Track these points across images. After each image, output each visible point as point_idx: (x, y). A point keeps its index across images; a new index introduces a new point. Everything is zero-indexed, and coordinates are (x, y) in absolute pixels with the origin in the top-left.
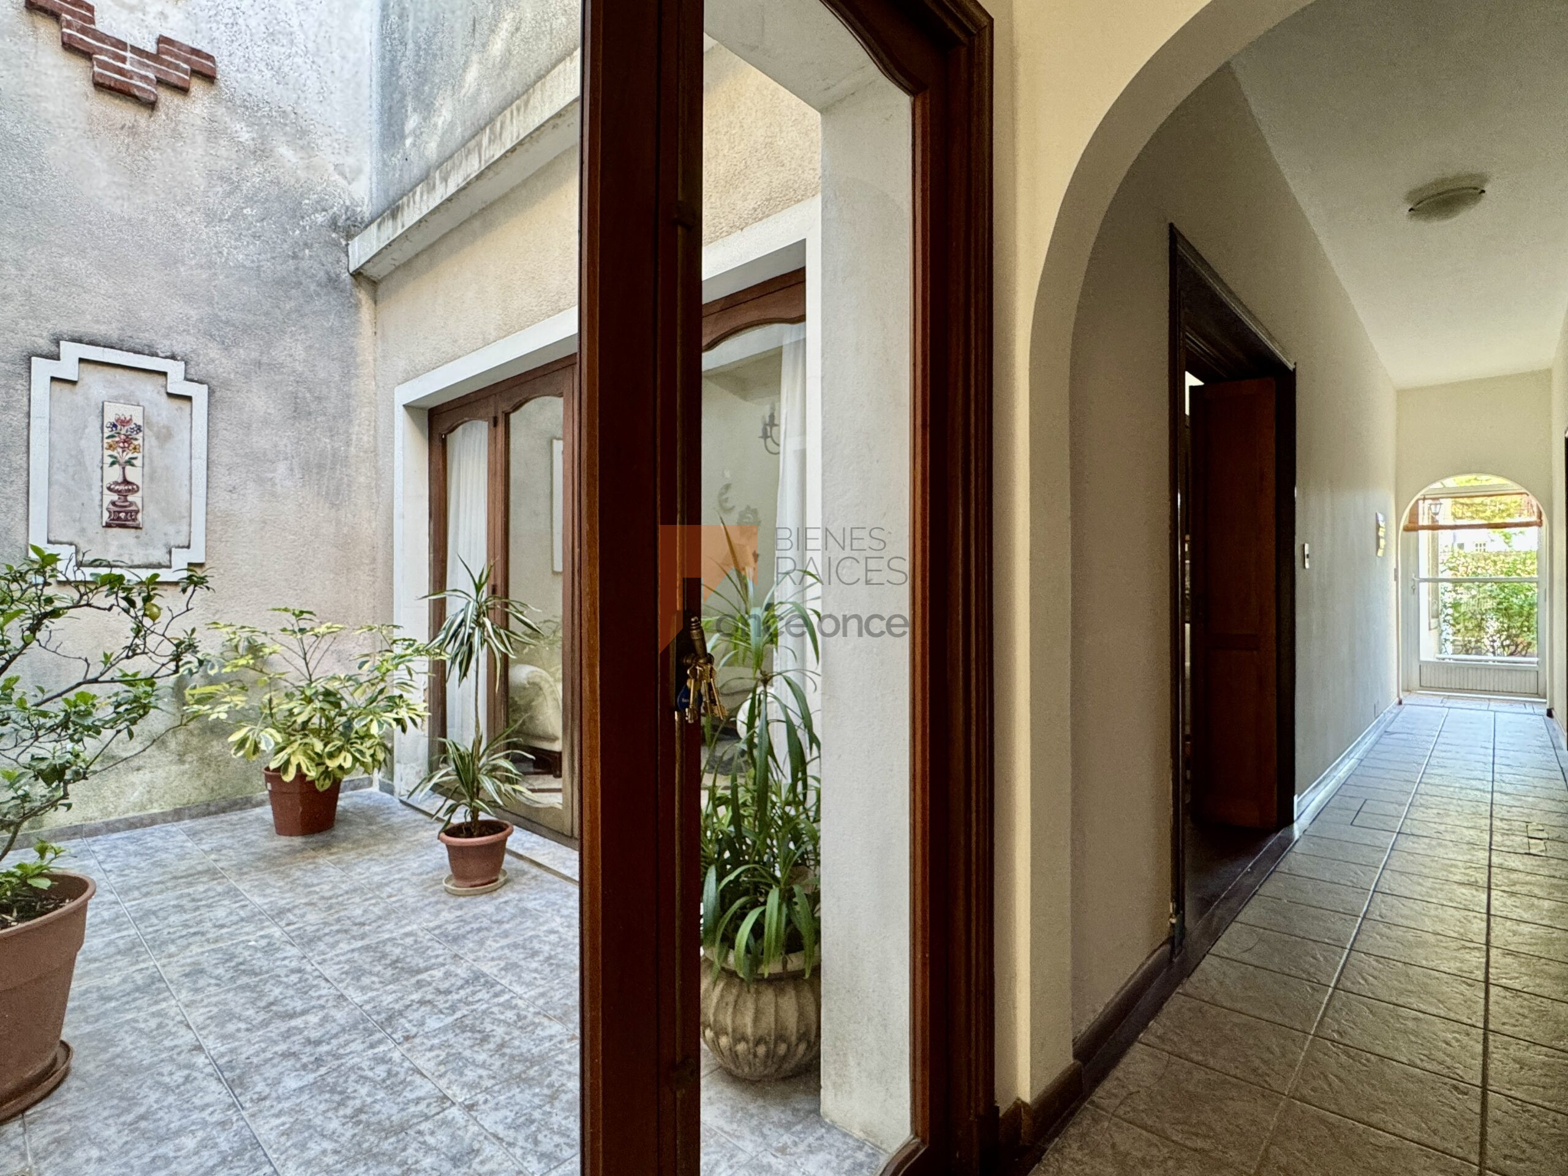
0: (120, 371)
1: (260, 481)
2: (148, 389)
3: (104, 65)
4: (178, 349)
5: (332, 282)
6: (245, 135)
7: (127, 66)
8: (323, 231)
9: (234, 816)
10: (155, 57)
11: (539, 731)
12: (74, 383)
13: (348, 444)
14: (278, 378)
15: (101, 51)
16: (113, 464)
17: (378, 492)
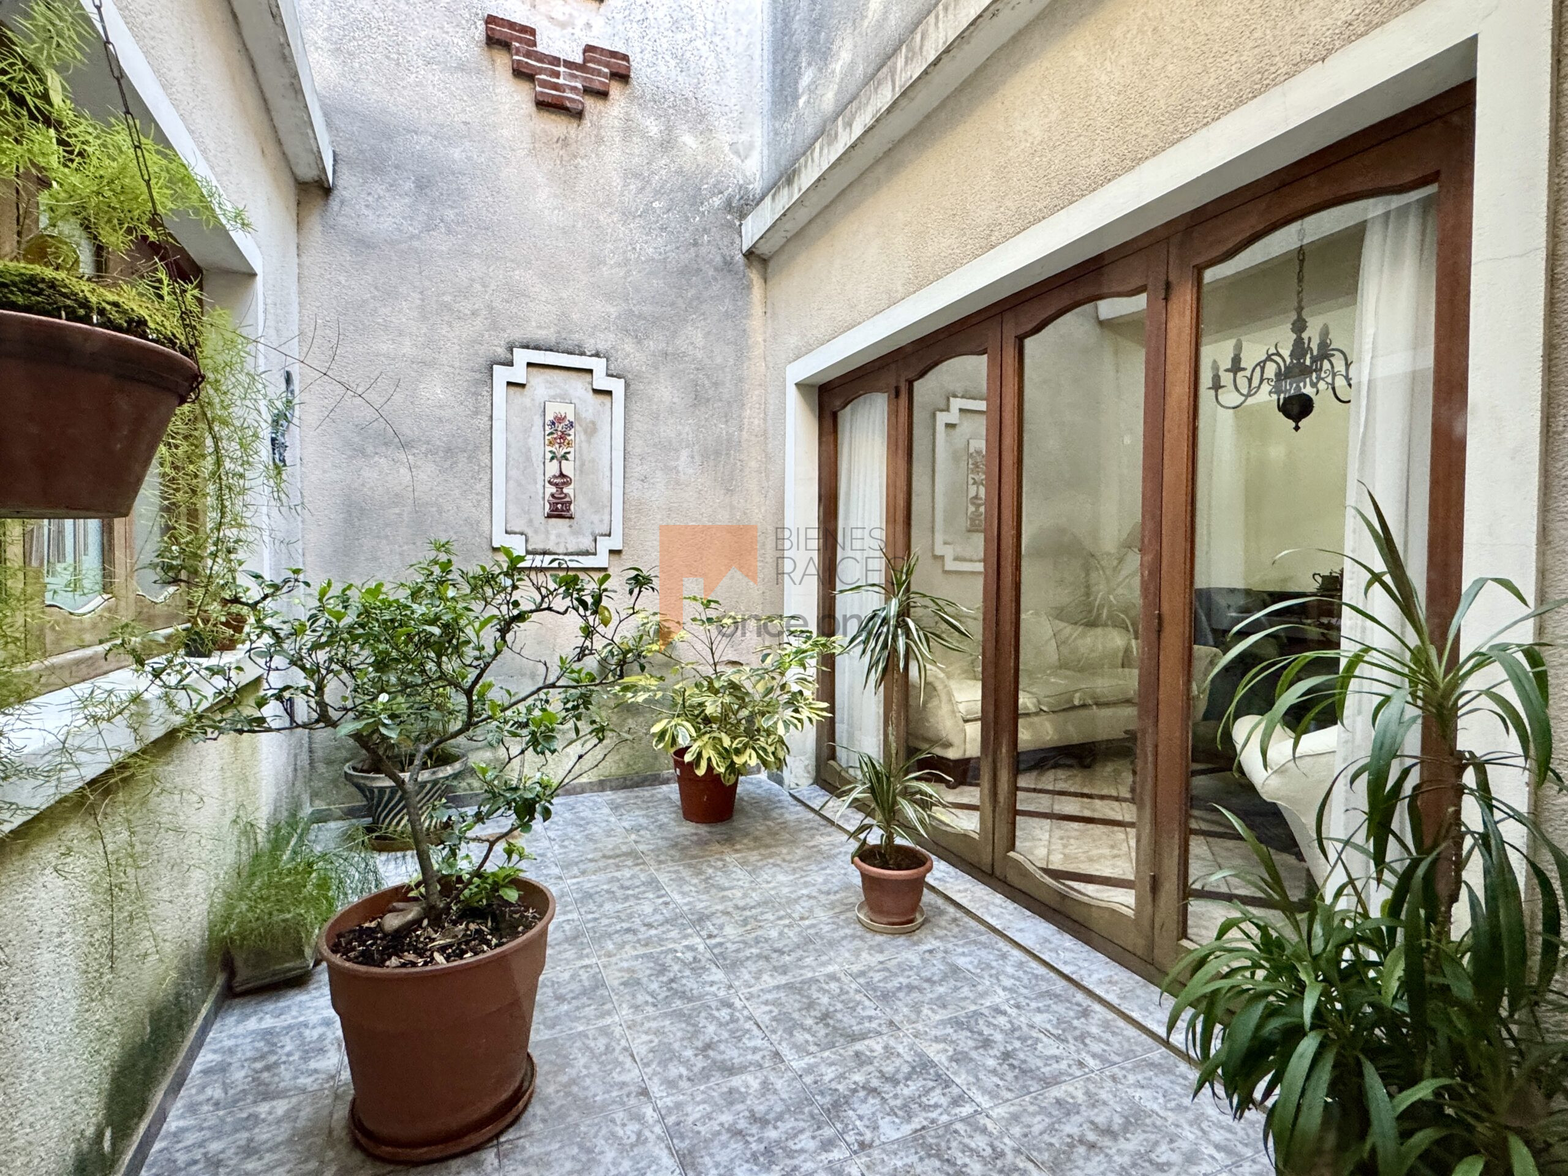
0: (557, 372)
1: (667, 469)
2: (578, 387)
3: (544, 84)
4: (601, 347)
5: (728, 264)
6: (654, 128)
7: (561, 81)
8: (720, 214)
9: (646, 792)
10: (582, 67)
11: (931, 735)
12: (523, 386)
13: (741, 429)
14: (681, 367)
15: (541, 71)
16: (552, 459)
17: (767, 476)
